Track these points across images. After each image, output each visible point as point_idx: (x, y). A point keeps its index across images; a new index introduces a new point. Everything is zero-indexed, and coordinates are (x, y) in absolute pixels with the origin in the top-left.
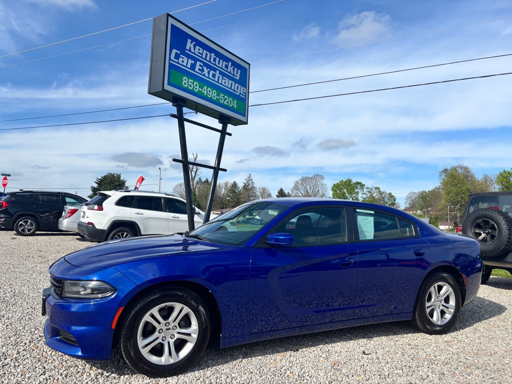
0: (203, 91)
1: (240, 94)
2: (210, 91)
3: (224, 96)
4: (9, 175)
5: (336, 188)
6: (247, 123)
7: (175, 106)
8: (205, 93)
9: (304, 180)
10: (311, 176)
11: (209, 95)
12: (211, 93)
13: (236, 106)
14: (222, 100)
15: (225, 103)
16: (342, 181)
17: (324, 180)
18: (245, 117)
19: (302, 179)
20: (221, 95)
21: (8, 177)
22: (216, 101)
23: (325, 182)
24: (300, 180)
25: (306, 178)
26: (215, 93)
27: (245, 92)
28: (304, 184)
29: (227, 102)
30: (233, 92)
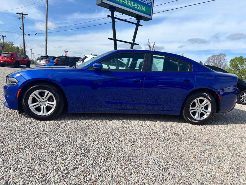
0: (125, 2)
1: (148, 3)
2: (129, 2)
3: (138, 5)
4: (67, 51)
5: (232, 61)
6: (151, 19)
7: (110, 11)
8: (126, 3)
9: (214, 57)
10: (218, 55)
11: (129, 4)
12: (130, 3)
13: (145, 10)
14: (136, 7)
15: (138, 8)
16: (237, 57)
17: (226, 57)
18: (150, 16)
19: (213, 56)
20: (136, 4)
21: (67, 52)
22: (133, 8)
23: (226, 58)
24: (211, 57)
25: (215, 55)
26: (132, 3)
27: (151, 2)
28: (213, 59)
29: (140, 8)
30: (143, 2)
